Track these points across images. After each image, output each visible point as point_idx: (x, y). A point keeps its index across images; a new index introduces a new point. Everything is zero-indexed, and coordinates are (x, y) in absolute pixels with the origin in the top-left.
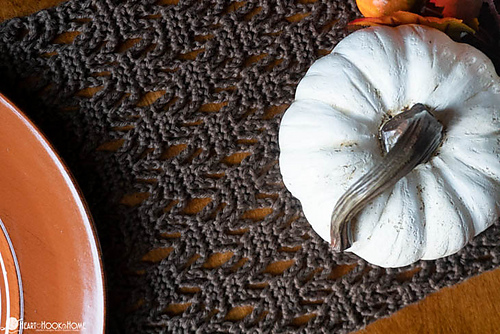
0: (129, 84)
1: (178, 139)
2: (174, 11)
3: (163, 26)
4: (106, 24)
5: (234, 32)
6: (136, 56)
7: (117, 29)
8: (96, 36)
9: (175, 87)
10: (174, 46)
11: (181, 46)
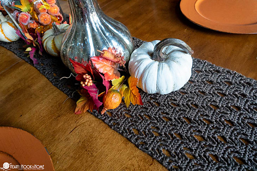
0: (201, 147)
1: (203, 122)
2: (170, 148)
3: (177, 149)
4: (190, 167)
5: (163, 129)
6: (192, 150)
7: (188, 163)
8: (196, 168)
9: (191, 133)
10: (180, 142)
11: (178, 140)
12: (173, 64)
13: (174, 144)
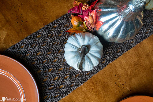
0: (34, 52)
1: (44, 60)
2: (39, 39)
3: (38, 41)
5: (50, 40)
6: (34, 47)
7: (30, 44)
8: (27, 45)
9: (42, 51)
11: (42, 44)
12: (75, 58)
13: (41, 41)
